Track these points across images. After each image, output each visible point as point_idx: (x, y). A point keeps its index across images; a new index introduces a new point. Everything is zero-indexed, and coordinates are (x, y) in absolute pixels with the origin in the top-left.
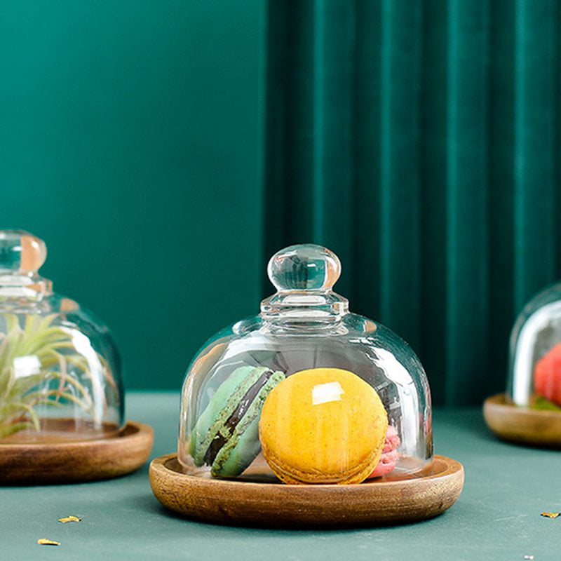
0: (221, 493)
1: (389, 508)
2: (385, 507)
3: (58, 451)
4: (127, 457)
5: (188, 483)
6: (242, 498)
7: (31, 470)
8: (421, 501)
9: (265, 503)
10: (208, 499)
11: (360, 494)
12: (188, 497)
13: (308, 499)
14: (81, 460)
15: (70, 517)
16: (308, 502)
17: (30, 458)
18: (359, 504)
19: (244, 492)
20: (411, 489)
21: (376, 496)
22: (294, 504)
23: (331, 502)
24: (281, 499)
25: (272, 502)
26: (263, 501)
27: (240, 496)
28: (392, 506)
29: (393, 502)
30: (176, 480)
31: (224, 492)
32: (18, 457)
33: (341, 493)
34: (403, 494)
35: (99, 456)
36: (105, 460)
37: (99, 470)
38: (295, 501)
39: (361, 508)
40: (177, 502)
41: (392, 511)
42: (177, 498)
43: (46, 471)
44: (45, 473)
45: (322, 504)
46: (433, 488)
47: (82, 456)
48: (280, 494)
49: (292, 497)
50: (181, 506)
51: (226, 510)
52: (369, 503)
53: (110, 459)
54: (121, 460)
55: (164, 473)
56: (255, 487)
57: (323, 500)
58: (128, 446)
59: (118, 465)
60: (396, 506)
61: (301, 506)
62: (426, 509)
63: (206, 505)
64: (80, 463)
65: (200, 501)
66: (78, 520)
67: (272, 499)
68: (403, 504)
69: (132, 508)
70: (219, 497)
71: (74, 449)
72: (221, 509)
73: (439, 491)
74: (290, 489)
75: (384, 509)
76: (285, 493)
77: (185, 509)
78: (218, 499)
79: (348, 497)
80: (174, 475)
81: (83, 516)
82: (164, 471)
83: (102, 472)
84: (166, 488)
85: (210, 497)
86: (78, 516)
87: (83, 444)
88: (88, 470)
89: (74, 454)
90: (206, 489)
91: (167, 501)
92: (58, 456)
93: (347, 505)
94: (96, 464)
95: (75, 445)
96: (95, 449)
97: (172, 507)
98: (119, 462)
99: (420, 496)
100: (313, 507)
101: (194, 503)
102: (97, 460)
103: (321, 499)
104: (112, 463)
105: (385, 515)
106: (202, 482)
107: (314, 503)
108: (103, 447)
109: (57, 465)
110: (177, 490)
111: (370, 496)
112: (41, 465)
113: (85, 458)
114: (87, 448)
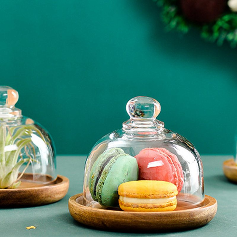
0: (103, 216)
1: (183, 223)
2: (181, 222)
3: (25, 192)
4: (57, 194)
5: (87, 211)
6: (113, 218)
7: (12, 201)
8: (198, 219)
9: (124, 221)
10: (97, 218)
11: (169, 216)
12: (87, 217)
13: (144, 219)
14: (36, 196)
15: (31, 226)
16: (145, 220)
17: (12, 195)
18: (169, 221)
19: (114, 215)
20: (193, 213)
21: (177, 217)
22: (138, 221)
23: (156, 220)
24: (131, 219)
25: (127, 220)
26: (123, 220)
27: (112, 217)
28: (184, 222)
29: (185, 220)
30: (81, 209)
31: (105, 215)
32: (6, 195)
33: (160, 216)
34: (189, 216)
35: (44, 194)
36: (47, 196)
37: (44, 200)
38: (138, 220)
39: (170, 223)
40: (82, 219)
41: (185, 224)
42: (82, 217)
43: (19, 201)
44: (19, 202)
45: (151, 221)
46: (203, 212)
47: (36, 194)
48: (131, 216)
49: (137, 218)
50: (84, 221)
51: (105, 223)
52: (174, 221)
53: (49, 195)
54: (54, 196)
55: (75, 205)
56: (119, 213)
57: (152, 219)
58: (58, 189)
59: (53, 198)
60: (186, 221)
61: (141, 222)
62: (200, 222)
63: (96, 221)
64: (35, 197)
65: (93, 219)
66: (35, 228)
67: (127, 219)
68: (190, 221)
69: (60, 221)
70: (102, 217)
71: (32, 191)
72: (103, 223)
73: (206, 214)
74: (136, 214)
75: (180, 223)
76: (134, 216)
77: (86, 223)
78: (102, 219)
79: (164, 218)
80: (80, 206)
81: (37, 225)
82: (75, 204)
83: (46, 201)
84: (76, 212)
85: (98, 217)
86: (35, 225)
87: (36, 188)
88: (39, 200)
89: (32, 193)
90: (96, 214)
91: (77, 218)
92: (25, 194)
93: (163, 221)
94: (43, 197)
95: (33, 188)
96: (42, 191)
97: (80, 221)
98: (53, 196)
99: (197, 216)
100: (147, 223)
101: (90, 220)
102: (43, 196)
103: (151, 219)
104: (50, 197)
105: (181, 226)
106: (94, 210)
107: (148, 221)
108: (46, 189)
109: (24, 198)
110: (81, 214)
111: (174, 217)
112: (17, 198)
113: (38, 195)
114: (39, 190)
